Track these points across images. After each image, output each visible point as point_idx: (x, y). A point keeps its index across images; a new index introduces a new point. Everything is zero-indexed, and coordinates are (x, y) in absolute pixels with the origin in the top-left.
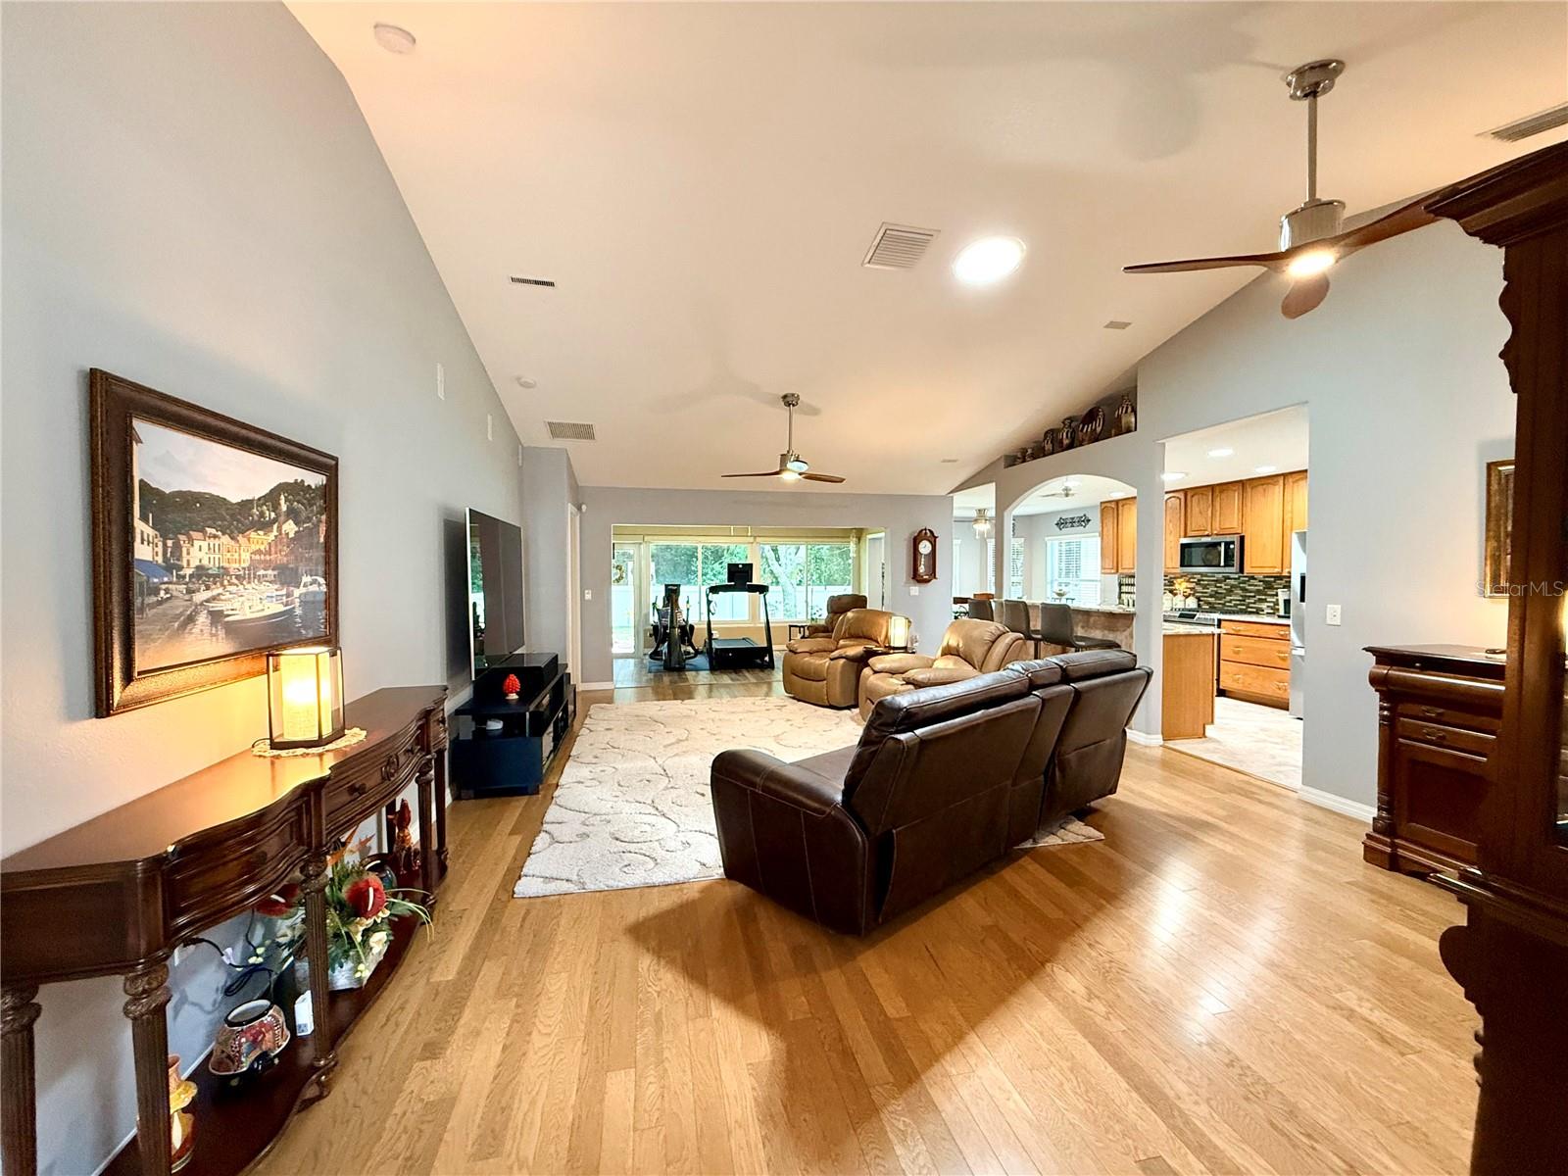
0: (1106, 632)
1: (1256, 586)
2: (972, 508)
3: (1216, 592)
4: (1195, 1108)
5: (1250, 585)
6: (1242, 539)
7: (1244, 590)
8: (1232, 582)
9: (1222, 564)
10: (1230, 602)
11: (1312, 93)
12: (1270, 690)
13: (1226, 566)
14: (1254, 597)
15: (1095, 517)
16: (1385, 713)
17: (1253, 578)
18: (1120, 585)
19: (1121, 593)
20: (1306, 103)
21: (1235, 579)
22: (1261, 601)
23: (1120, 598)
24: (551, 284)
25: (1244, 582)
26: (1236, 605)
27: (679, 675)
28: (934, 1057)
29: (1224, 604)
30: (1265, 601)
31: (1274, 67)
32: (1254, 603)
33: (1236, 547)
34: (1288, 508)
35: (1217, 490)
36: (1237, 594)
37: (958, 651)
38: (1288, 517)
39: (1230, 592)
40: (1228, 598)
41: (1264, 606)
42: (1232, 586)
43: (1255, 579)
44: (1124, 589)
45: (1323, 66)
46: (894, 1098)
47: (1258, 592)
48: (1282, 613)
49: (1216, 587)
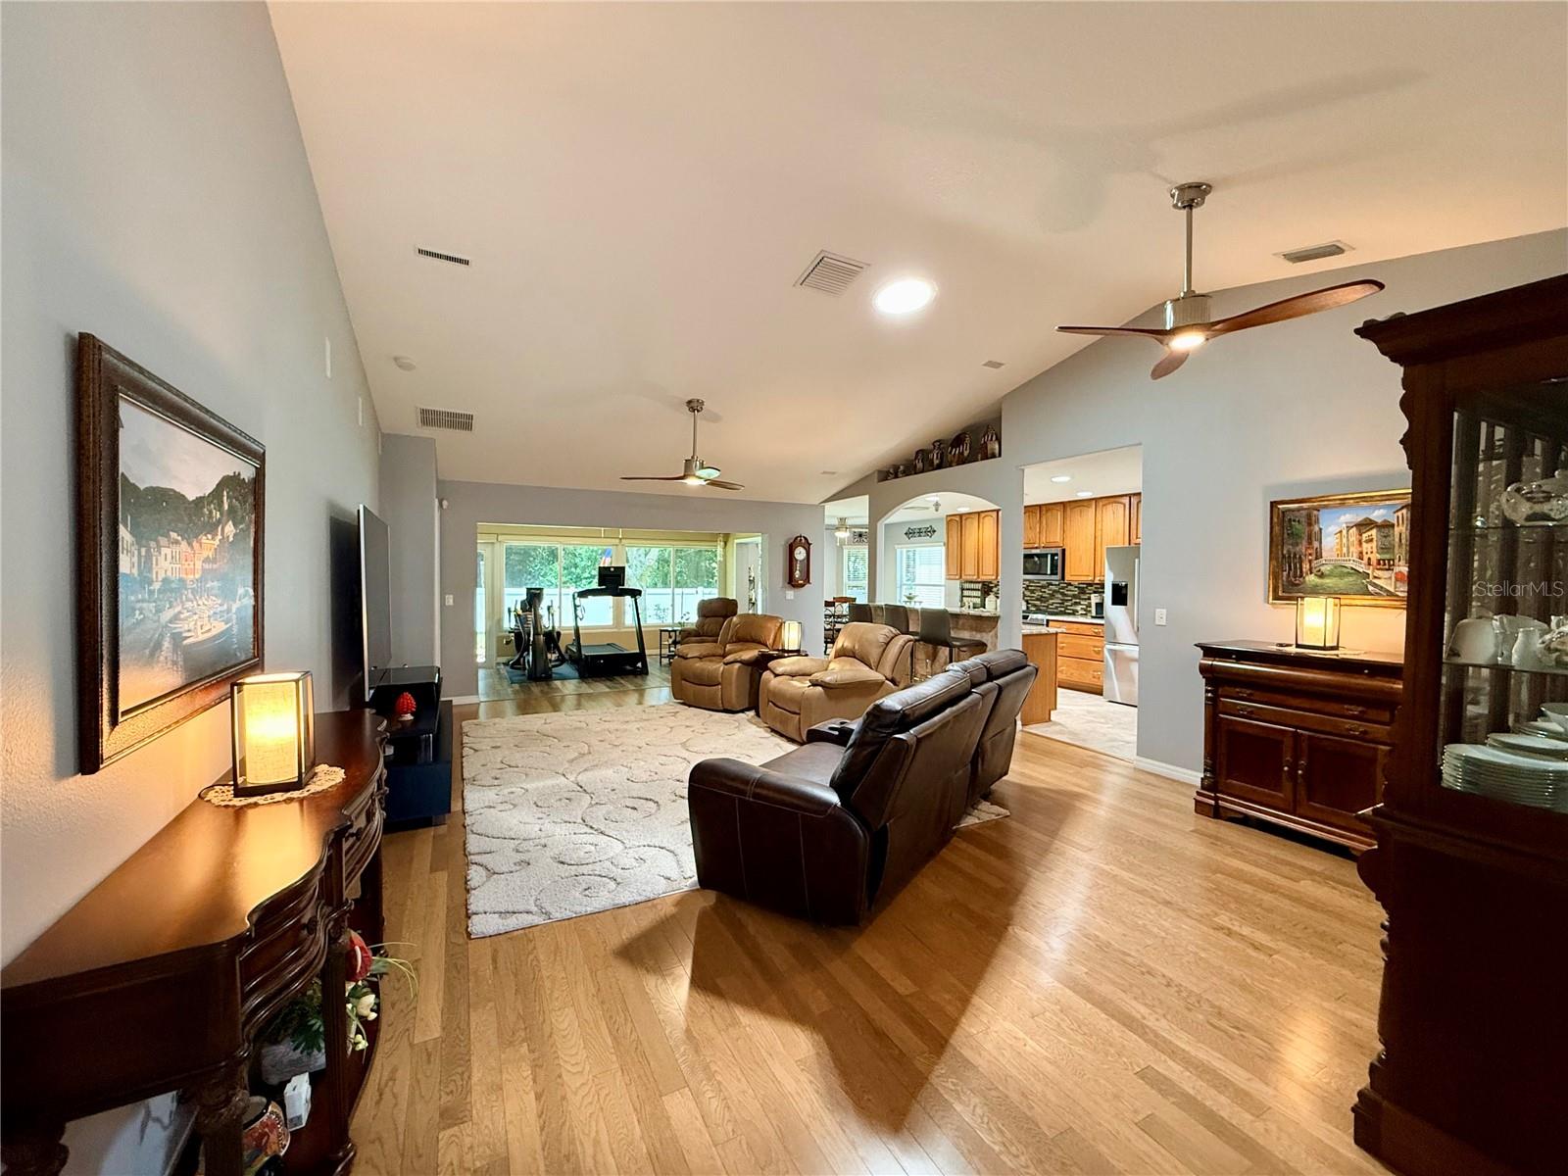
0: (974, 633)
1: (1073, 591)
2: (834, 517)
3: (1042, 597)
4: (1157, 1023)
5: (1068, 591)
6: (1064, 551)
7: (1063, 594)
8: (1054, 588)
9: (1049, 572)
10: (1052, 604)
11: (1190, 207)
12: (1087, 679)
13: (1052, 574)
14: (1071, 600)
15: (941, 530)
16: (1210, 695)
17: (1070, 584)
18: (962, 589)
19: (963, 596)
20: (1184, 212)
21: (1058, 585)
22: (1077, 603)
23: (962, 601)
24: (467, 263)
25: (1063, 588)
26: (1057, 608)
27: (548, 685)
28: (953, 1023)
30: (1079, 604)
31: (1165, 179)
32: (1071, 606)
33: (1058, 558)
34: (1099, 526)
35: (1044, 508)
36: (1058, 598)
37: (854, 653)
38: (1099, 534)
39: (1052, 596)
40: (1051, 601)
41: (1078, 608)
43: (1073, 585)
44: (966, 593)
45: (1198, 186)
46: (937, 1064)
48: (1094, 614)
49: (1041, 592)
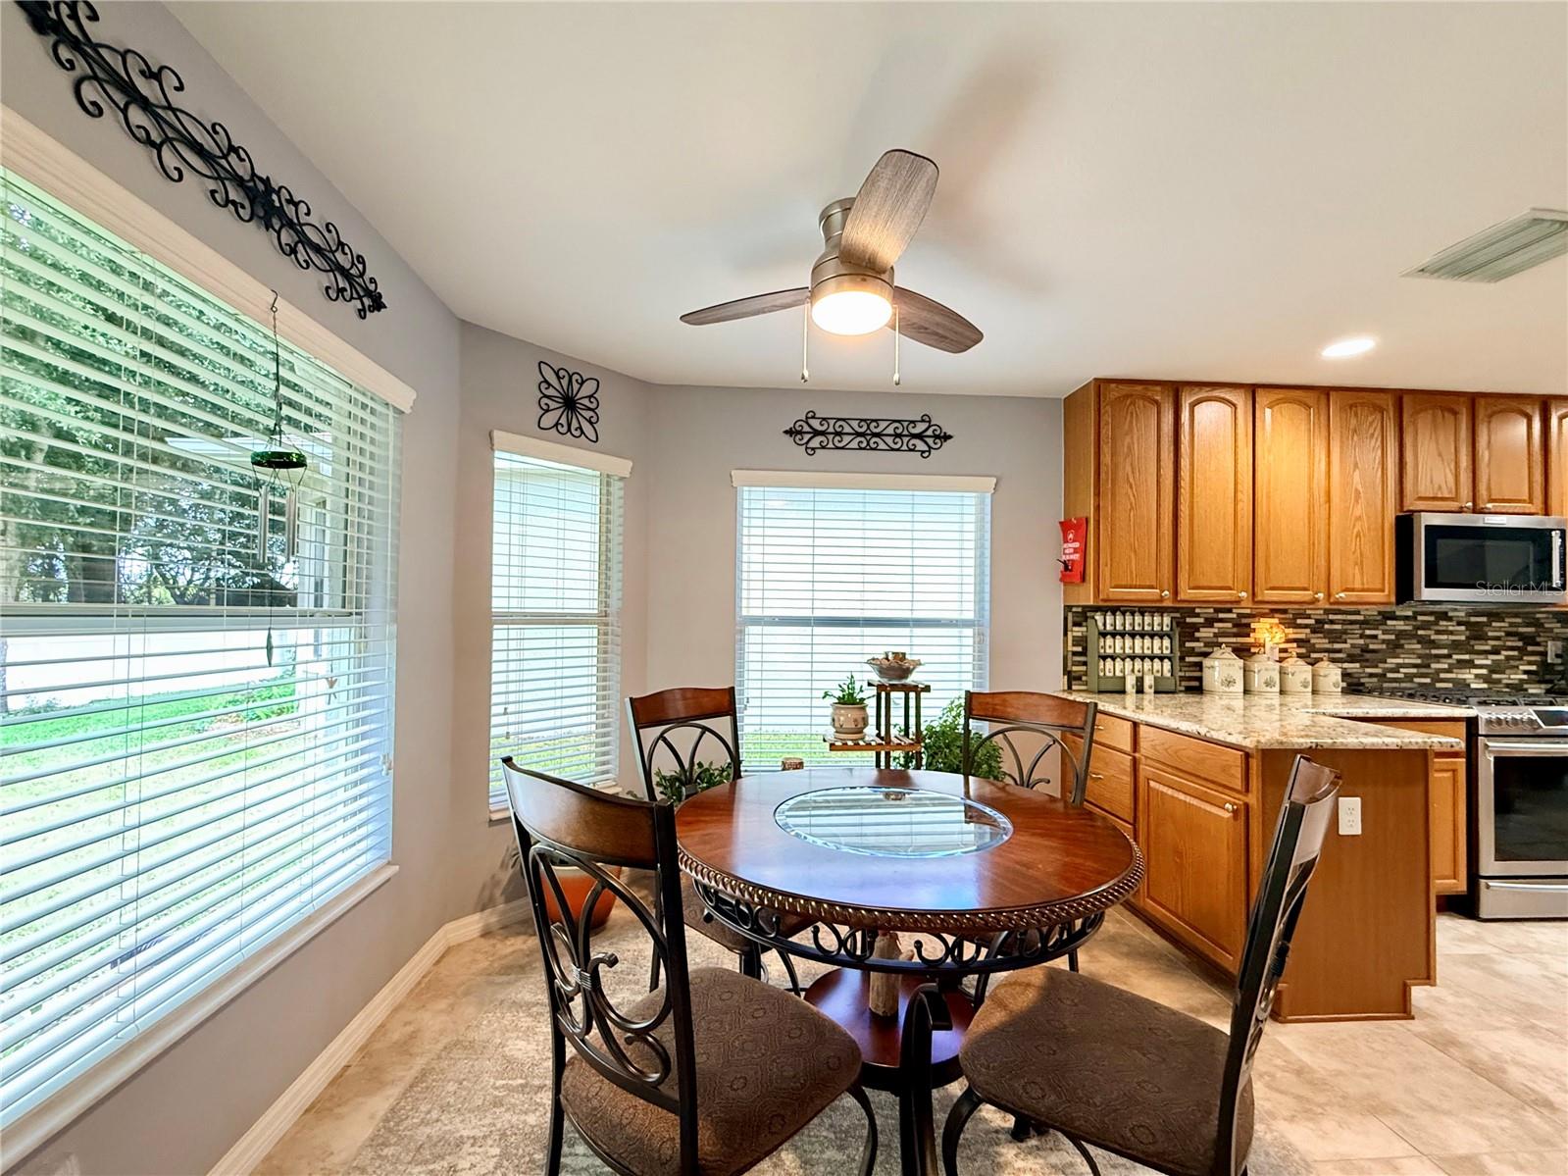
1: (1451, 633)
3: (1365, 650)
5: (1438, 632)
8: (1400, 625)
10: (1396, 670)
14: (1449, 656)
17: (1444, 616)
21: (1406, 618)
22: (1464, 665)
25: (1426, 626)
26: (1409, 678)
29: (1383, 677)
30: (1470, 664)
32: (1449, 671)
35: (1481, 403)
36: (1412, 652)
39: (1395, 647)
40: (1392, 662)
41: (1468, 675)
42: (1400, 634)
43: (1450, 619)
47: (1456, 646)
49: (1362, 636)
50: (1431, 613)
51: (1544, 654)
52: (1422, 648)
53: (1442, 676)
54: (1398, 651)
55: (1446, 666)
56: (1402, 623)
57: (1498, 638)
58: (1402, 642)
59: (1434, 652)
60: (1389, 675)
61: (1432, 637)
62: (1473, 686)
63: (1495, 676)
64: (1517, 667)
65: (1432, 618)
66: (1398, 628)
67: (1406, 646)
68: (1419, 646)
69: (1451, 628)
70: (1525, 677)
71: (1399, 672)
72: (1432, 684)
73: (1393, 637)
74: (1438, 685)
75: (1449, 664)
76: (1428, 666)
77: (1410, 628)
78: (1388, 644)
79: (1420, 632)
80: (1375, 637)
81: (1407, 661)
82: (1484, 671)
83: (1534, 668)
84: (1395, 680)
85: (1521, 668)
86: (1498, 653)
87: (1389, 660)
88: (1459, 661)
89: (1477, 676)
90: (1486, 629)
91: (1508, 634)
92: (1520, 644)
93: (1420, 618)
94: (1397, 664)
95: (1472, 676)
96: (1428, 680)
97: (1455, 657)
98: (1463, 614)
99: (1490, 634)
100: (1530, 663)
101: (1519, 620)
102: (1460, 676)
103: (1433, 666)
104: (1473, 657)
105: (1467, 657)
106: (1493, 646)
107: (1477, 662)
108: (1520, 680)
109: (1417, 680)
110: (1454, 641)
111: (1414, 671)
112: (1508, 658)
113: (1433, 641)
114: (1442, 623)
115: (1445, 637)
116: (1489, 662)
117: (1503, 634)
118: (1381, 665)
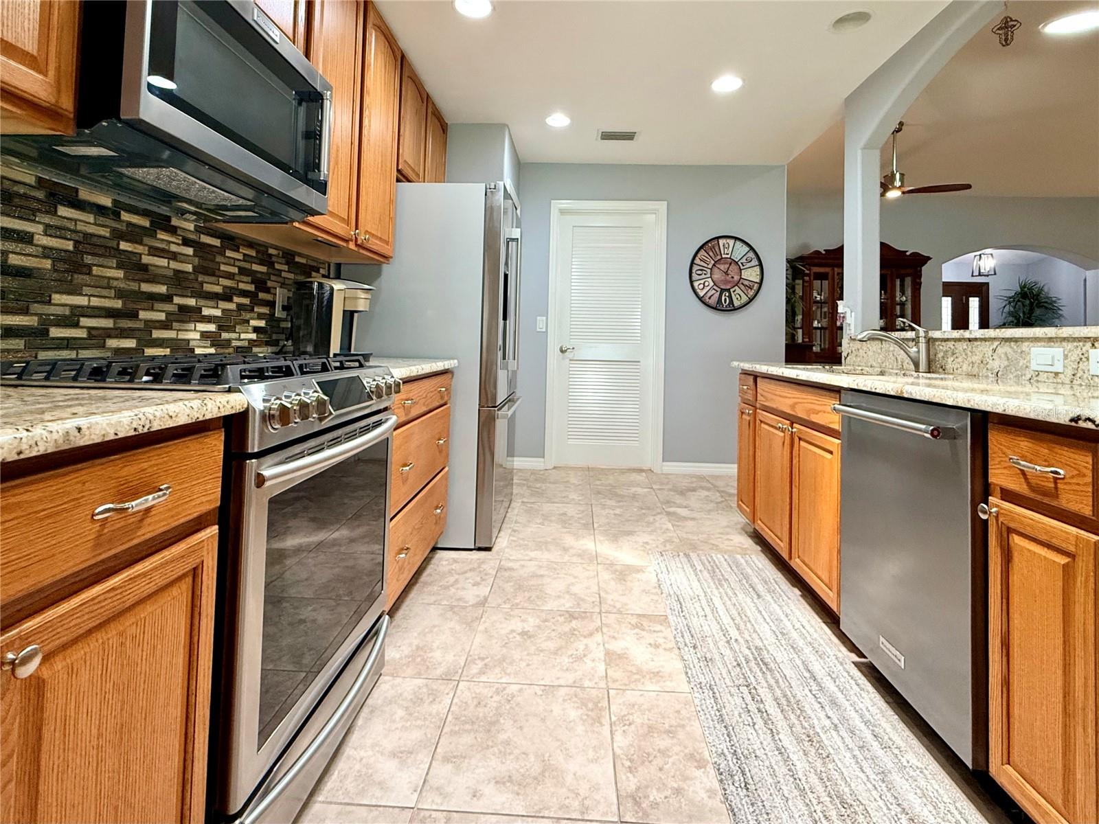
5: (155, 252)
8: (86, 222)
10: (70, 321)
14: (168, 298)
21: (100, 210)
22: (188, 315)
25: (134, 234)
26: (97, 338)
29: (37, 335)
32: (165, 325)
36: (106, 284)
42: (85, 242)
43: (173, 230)
47: (179, 281)
50: (145, 213)
51: (272, 304)
52: (126, 278)
53: (156, 334)
54: (79, 278)
55: (162, 316)
56: (91, 218)
57: (230, 276)
58: (88, 259)
59: (145, 287)
60: (55, 332)
61: (146, 259)
62: (198, 351)
63: (225, 335)
64: (248, 322)
65: (146, 223)
66: (80, 227)
67: (95, 270)
68: (120, 274)
69: (174, 248)
70: (253, 336)
71: (76, 325)
72: (139, 350)
73: (70, 246)
74: (149, 352)
75: (168, 314)
76: (134, 315)
77: (105, 232)
78: (54, 260)
79: (124, 246)
80: (27, 238)
81: (95, 302)
82: (212, 327)
83: (262, 323)
84: (67, 343)
85: (253, 323)
86: (230, 300)
87: (57, 298)
88: (182, 308)
89: (205, 335)
90: (219, 259)
91: (242, 271)
92: (251, 288)
93: (125, 216)
94: (73, 307)
95: (197, 336)
96: (130, 343)
97: (177, 300)
98: (191, 227)
99: (223, 268)
100: (260, 316)
101: (253, 253)
102: (182, 336)
103: (143, 315)
104: (202, 302)
105: (192, 302)
106: (225, 287)
107: (206, 312)
108: (250, 341)
109: (113, 343)
110: (177, 272)
111: (107, 323)
112: (240, 307)
113: (145, 268)
114: (162, 235)
115: (163, 262)
116: (218, 313)
117: (236, 270)
118: (36, 308)
